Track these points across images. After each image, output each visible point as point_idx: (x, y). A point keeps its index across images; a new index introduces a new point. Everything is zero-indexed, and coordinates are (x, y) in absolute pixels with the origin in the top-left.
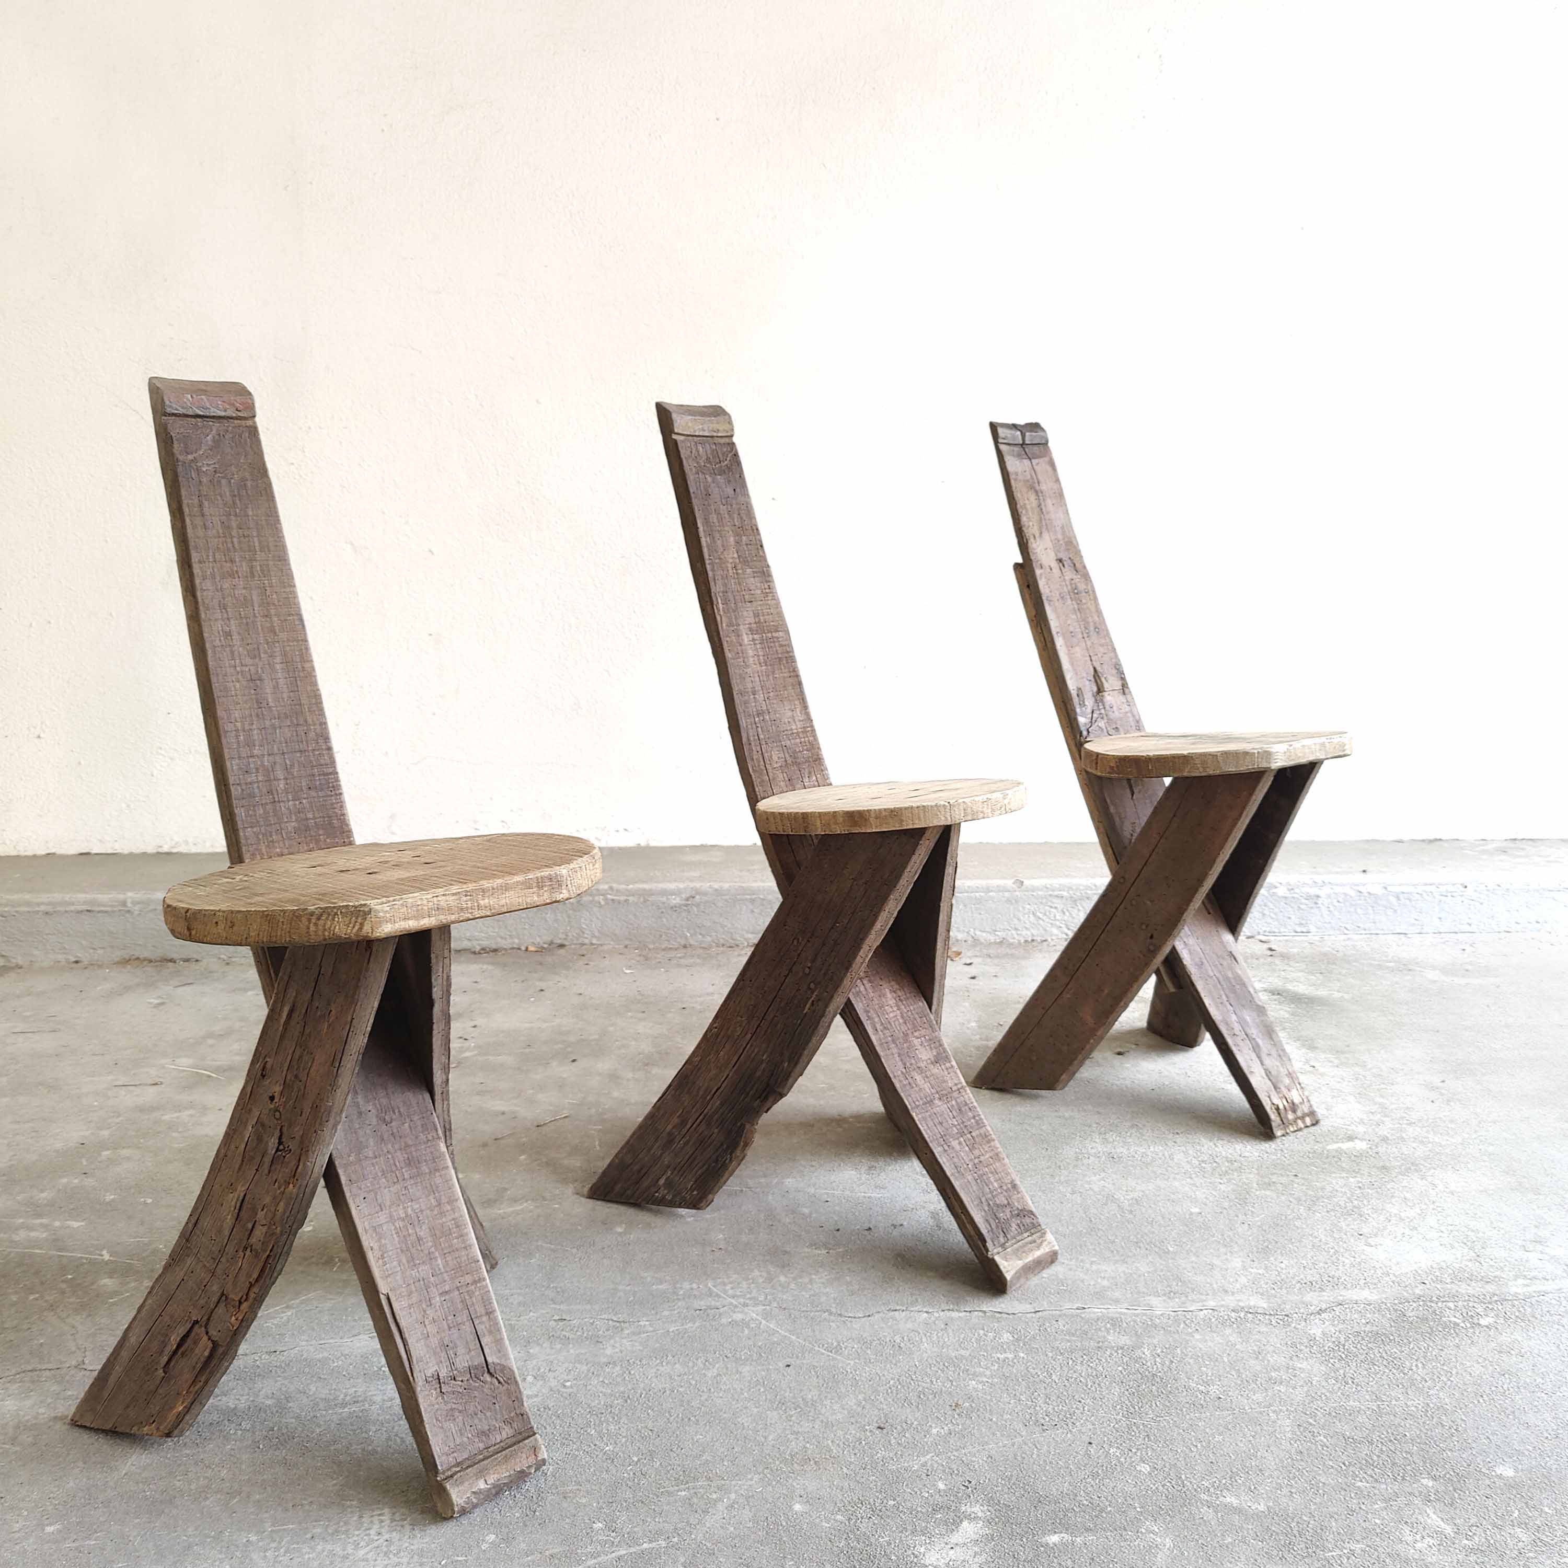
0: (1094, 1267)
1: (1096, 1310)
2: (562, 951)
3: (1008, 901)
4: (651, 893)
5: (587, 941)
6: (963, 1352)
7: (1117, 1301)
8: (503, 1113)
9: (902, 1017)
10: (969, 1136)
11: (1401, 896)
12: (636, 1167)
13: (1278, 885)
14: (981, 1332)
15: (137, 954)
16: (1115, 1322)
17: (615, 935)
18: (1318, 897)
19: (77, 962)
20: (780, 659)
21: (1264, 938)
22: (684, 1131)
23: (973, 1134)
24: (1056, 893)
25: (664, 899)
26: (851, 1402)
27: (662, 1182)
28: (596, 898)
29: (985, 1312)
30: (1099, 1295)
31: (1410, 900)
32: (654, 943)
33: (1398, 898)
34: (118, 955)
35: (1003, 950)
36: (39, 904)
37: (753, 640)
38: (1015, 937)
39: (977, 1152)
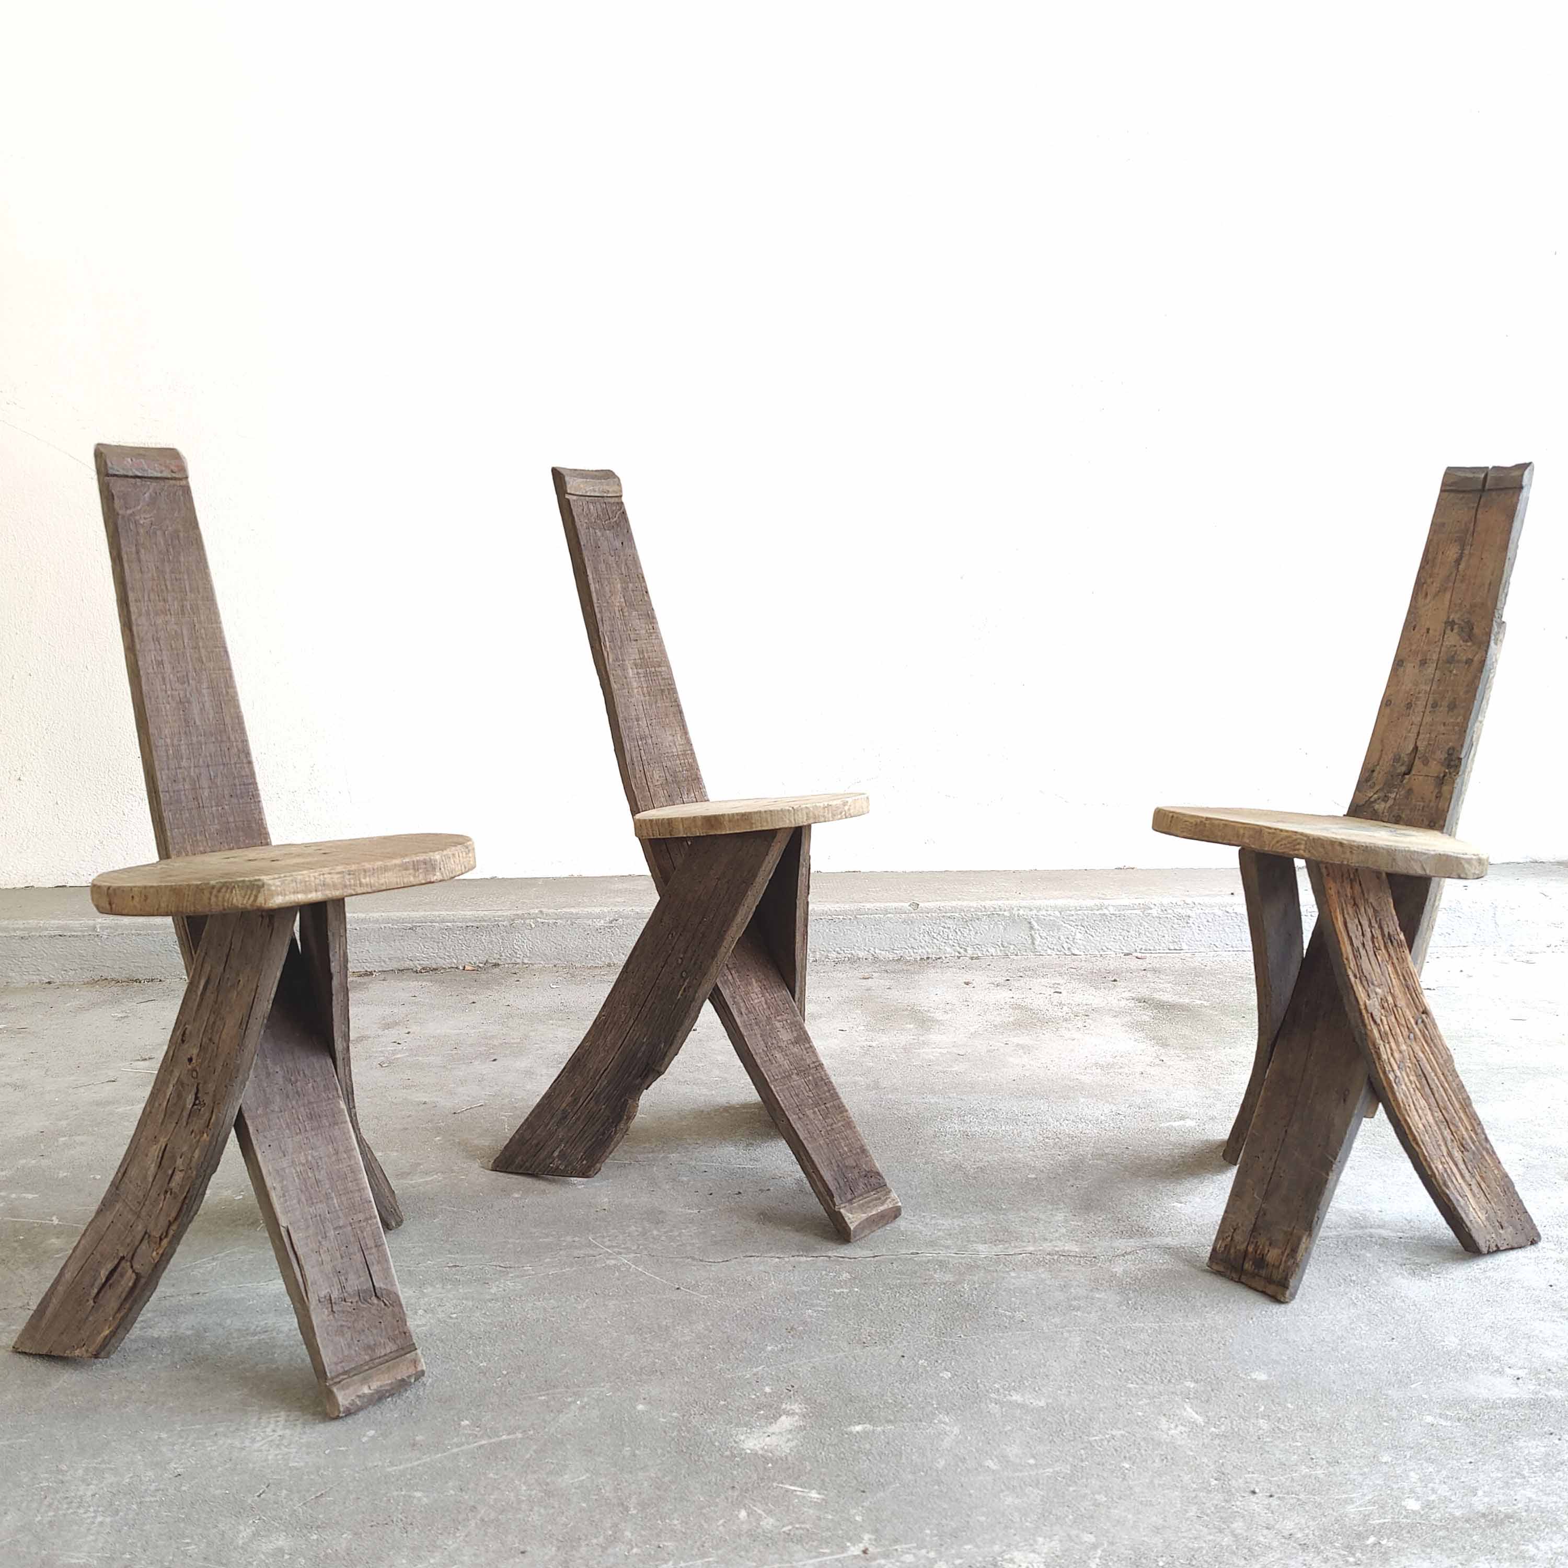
0: (933, 1222)
1: (928, 1254)
2: (496, 970)
3: (904, 922)
4: (578, 916)
5: (518, 961)
6: (804, 1288)
7: (948, 1247)
8: (425, 1103)
9: (766, 1003)
10: (823, 1107)
12: (535, 1142)
13: (1152, 906)
14: (824, 1272)
15: (105, 975)
16: (942, 1264)
17: (545, 955)
18: (1189, 916)
19: (49, 983)
20: (662, 691)
21: (1139, 955)
22: (576, 1108)
23: (828, 1105)
24: (948, 915)
25: (590, 922)
26: (700, 1327)
27: (556, 1154)
28: (528, 921)
29: (830, 1257)
30: (932, 1244)
32: (581, 963)
34: (87, 976)
35: (899, 967)
36: (15, 930)
37: (638, 673)
38: (910, 955)
39: (829, 1121)
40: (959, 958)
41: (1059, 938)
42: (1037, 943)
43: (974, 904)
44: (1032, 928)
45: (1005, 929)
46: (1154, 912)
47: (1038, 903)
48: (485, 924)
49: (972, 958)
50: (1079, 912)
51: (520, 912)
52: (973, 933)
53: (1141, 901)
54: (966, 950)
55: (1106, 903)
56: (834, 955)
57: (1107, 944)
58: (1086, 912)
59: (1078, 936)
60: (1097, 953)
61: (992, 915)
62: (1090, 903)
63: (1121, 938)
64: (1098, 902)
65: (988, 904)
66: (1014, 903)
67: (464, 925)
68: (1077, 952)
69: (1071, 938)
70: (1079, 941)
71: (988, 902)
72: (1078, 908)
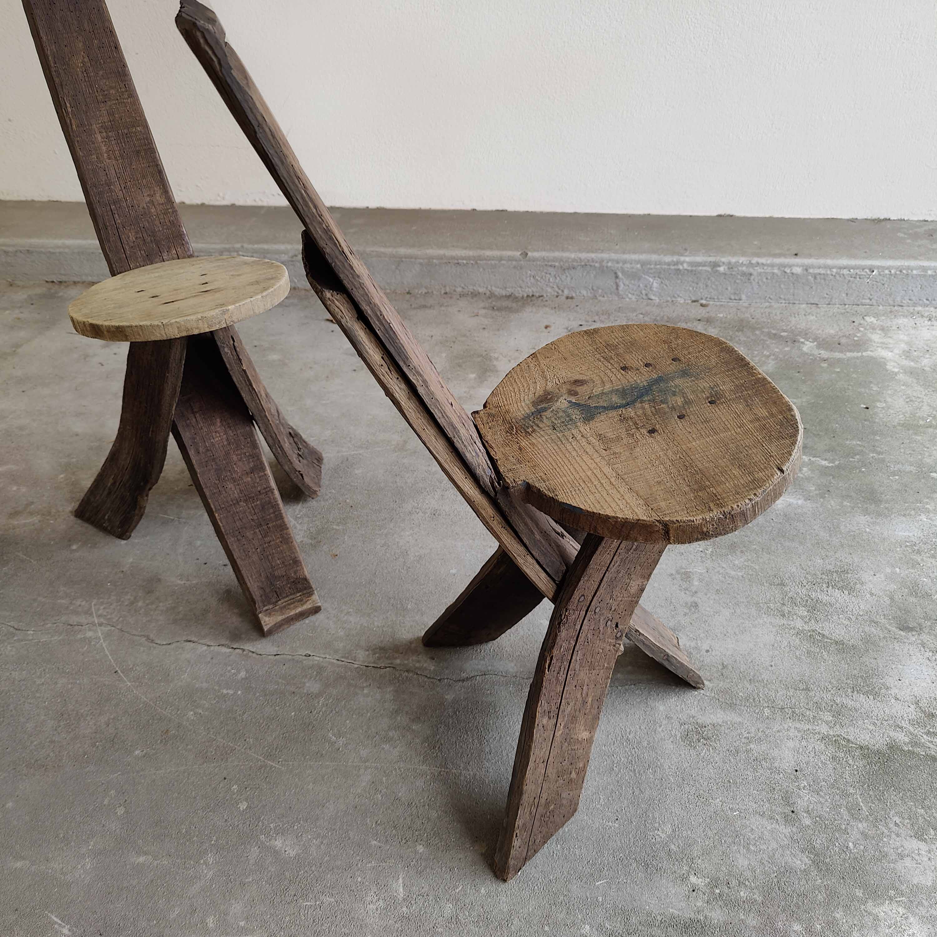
1: (316, 658)
3: (515, 267)
7: (336, 652)
11: (818, 277)
13: (721, 264)
14: (229, 668)
16: (320, 671)
18: (751, 274)
24: (550, 264)
31: (825, 279)
33: (815, 278)
35: (505, 303)
38: (519, 293)
40: (557, 297)
41: (639, 286)
42: (620, 289)
43: (573, 256)
44: (617, 277)
45: (595, 277)
46: (721, 269)
47: (626, 257)
49: (567, 298)
50: (658, 266)
52: (569, 279)
53: (712, 259)
54: (563, 291)
55: (682, 259)
56: (459, 290)
57: (678, 293)
58: (663, 266)
59: (655, 285)
60: (669, 299)
61: (586, 265)
62: (668, 259)
63: (691, 289)
64: (675, 258)
65: (584, 256)
66: (605, 256)
68: (653, 297)
69: (649, 287)
70: (655, 289)
71: (584, 254)
72: (658, 263)
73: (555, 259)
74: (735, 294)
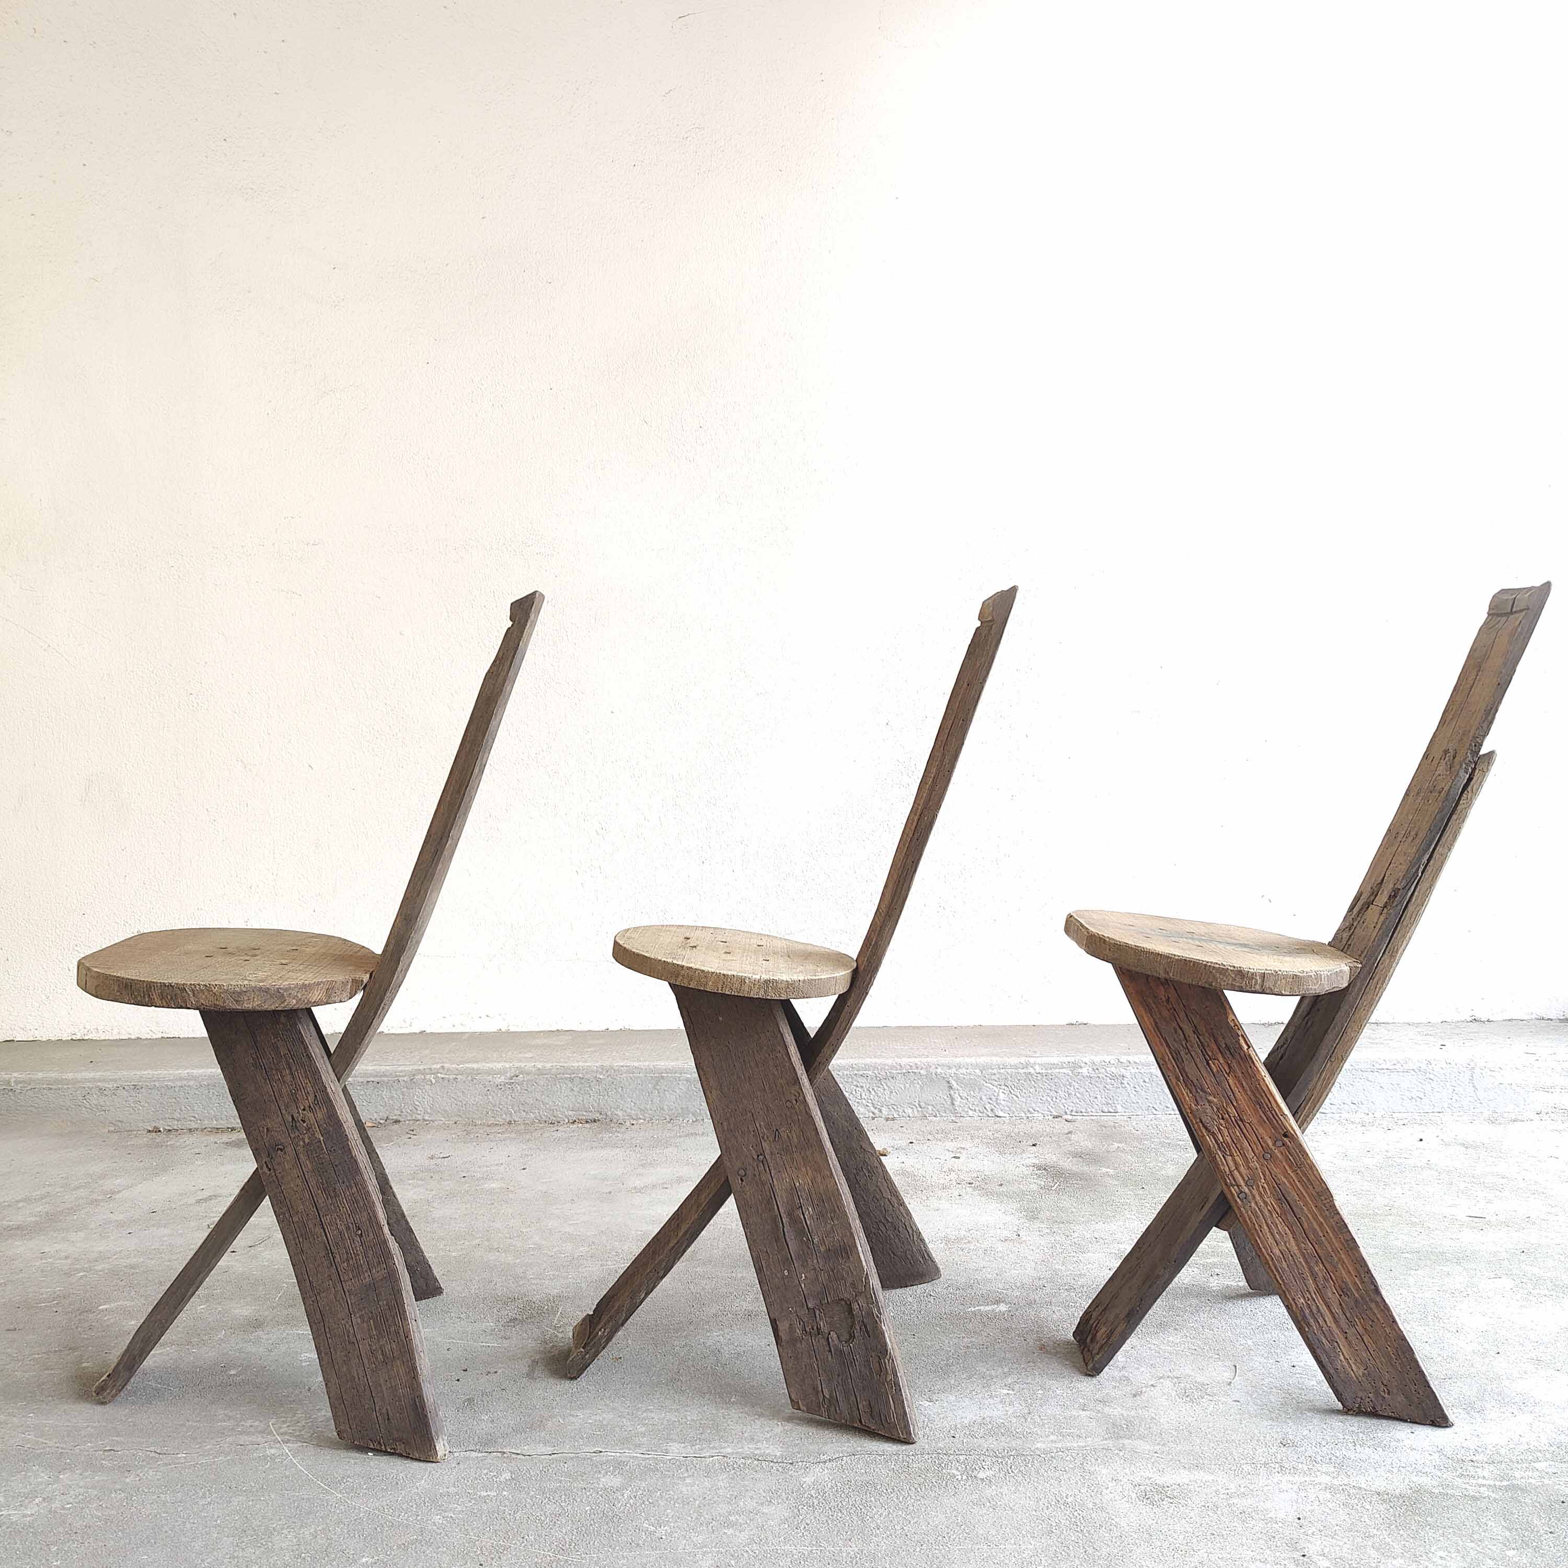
0: (642, 1415)
1: (612, 1453)
2: (396, 1126)
4: (478, 1072)
5: (419, 1117)
6: (451, 1489)
7: (638, 1446)
13: (1083, 1065)
14: (485, 1472)
17: (446, 1111)
18: (1123, 1076)
21: (1069, 1117)
24: (861, 1073)
25: (490, 1078)
28: (428, 1077)
32: (482, 1120)
40: (873, 1119)
41: (981, 1099)
42: (957, 1103)
43: (890, 1062)
44: (951, 1087)
45: (922, 1088)
46: (1084, 1071)
47: (957, 1061)
48: (386, 1079)
49: (887, 1119)
50: (1002, 1071)
51: (421, 1067)
52: (887, 1092)
53: (1072, 1059)
54: (880, 1111)
55: (1032, 1060)
57: (1034, 1105)
58: (1009, 1071)
59: (1002, 1096)
60: (1023, 1115)
61: (908, 1073)
62: (1013, 1061)
63: (1049, 1099)
64: (1023, 1060)
65: (904, 1061)
66: (932, 1060)
67: (365, 1080)
68: (1001, 1114)
69: (994, 1099)
70: (1002, 1102)
71: (904, 1059)
72: (1001, 1067)
73: (867, 1067)
74: (1108, 1104)
